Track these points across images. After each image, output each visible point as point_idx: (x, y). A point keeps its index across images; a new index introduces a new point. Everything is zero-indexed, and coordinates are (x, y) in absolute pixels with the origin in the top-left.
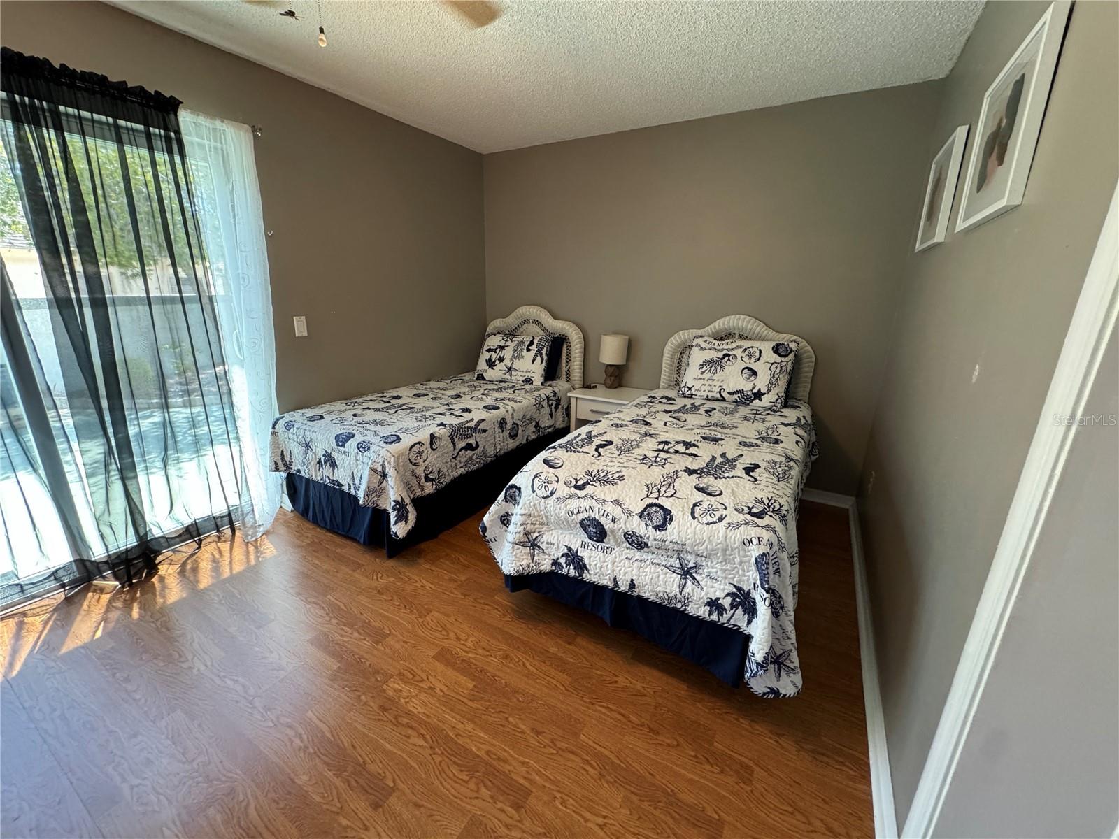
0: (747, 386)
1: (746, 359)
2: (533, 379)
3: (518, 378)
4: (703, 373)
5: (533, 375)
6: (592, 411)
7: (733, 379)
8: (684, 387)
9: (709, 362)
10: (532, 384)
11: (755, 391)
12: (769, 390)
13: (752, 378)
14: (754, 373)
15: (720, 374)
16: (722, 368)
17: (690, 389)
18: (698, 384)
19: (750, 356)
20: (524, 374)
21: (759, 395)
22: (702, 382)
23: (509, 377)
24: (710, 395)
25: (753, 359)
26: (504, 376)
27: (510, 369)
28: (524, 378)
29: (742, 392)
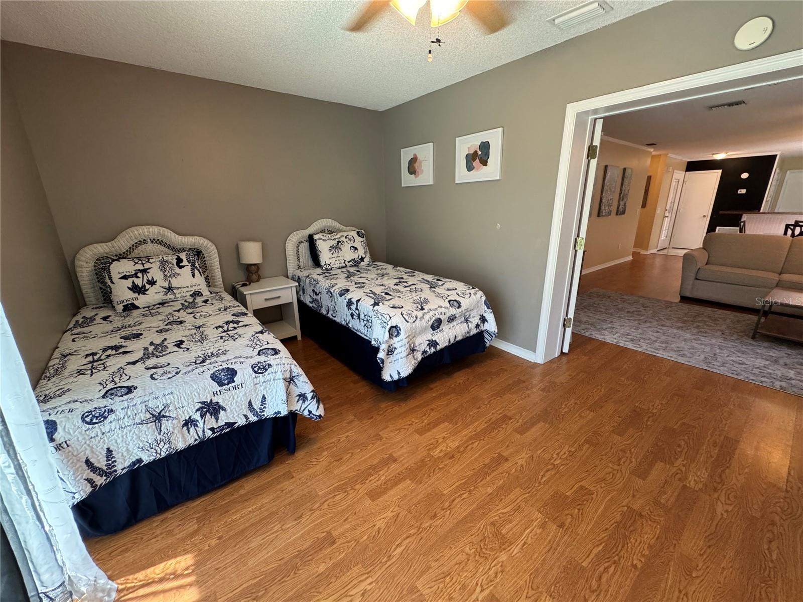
0: (355, 256)
1: (349, 242)
2: (201, 291)
3: (184, 294)
4: (333, 254)
5: (199, 287)
6: (266, 300)
7: (347, 254)
8: (326, 264)
9: (332, 248)
10: (202, 295)
11: (360, 257)
12: (366, 256)
13: (356, 251)
14: (356, 249)
15: (341, 253)
16: (340, 249)
17: (329, 265)
18: (333, 261)
19: (350, 240)
20: (190, 289)
21: (362, 259)
22: (334, 259)
23: (172, 297)
24: (340, 265)
25: (352, 242)
26: (165, 297)
27: (170, 289)
28: (192, 293)
29: (354, 260)
